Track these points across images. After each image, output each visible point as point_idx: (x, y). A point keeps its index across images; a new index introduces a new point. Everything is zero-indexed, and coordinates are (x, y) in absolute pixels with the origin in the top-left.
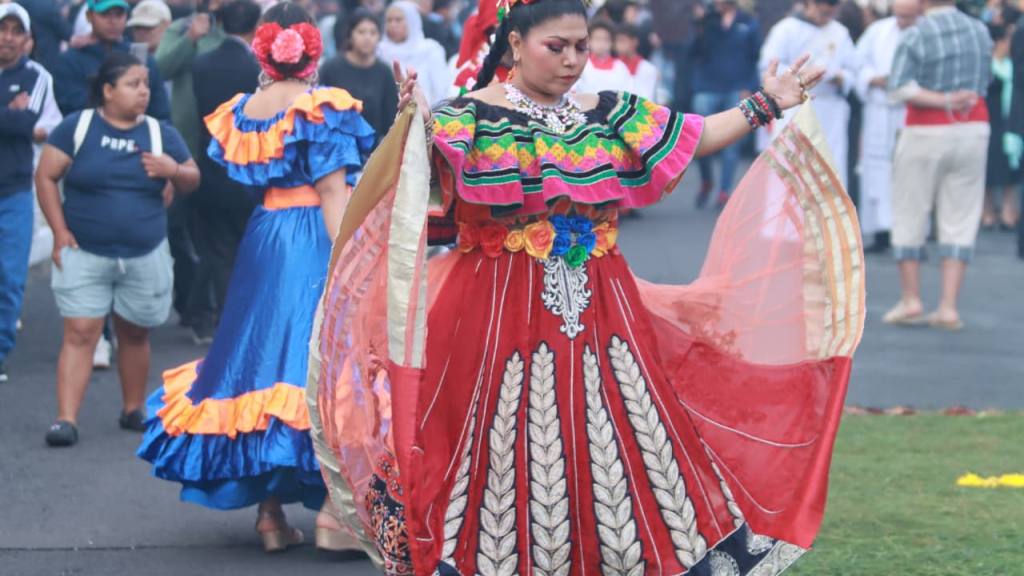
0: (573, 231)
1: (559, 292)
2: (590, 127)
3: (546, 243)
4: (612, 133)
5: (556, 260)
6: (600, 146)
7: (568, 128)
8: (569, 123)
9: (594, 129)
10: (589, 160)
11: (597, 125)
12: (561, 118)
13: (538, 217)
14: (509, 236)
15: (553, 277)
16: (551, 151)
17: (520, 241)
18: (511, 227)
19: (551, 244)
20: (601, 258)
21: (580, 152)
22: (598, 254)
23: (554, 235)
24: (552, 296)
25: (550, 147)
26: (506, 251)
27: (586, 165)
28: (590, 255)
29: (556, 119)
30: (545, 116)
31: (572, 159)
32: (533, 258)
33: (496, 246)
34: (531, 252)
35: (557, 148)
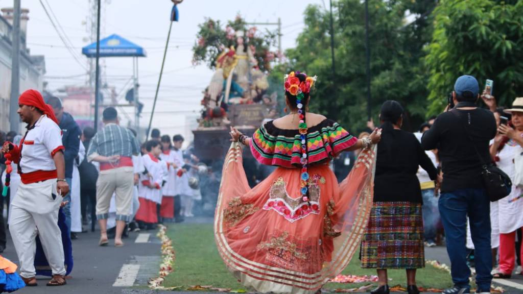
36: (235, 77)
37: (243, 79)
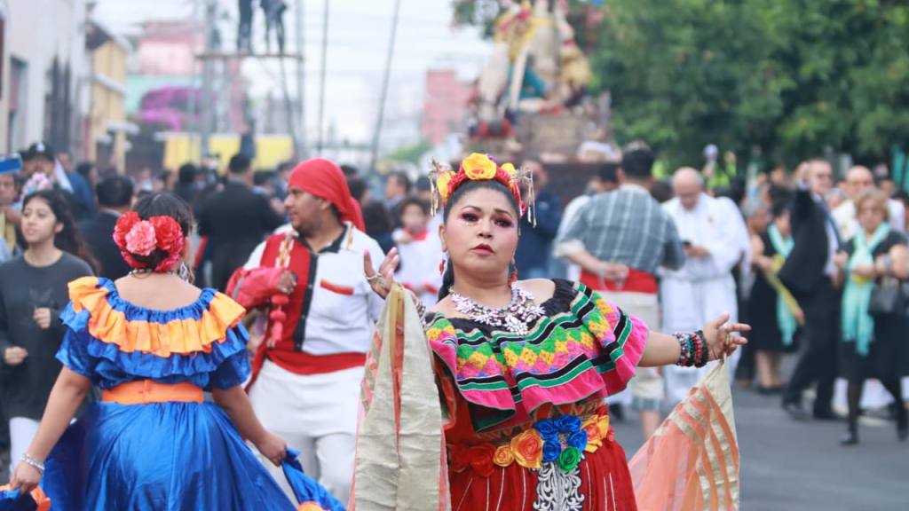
0: (561, 432)
1: (554, 500)
2: (553, 319)
3: (536, 452)
4: (576, 319)
5: (549, 467)
6: (569, 338)
7: (531, 325)
8: (529, 320)
9: (559, 320)
10: (562, 356)
11: (562, 315)
12: (519, 317)
13: (523, 429)
14: (497, 453)
15: (547, 485)
16: (522, 357)
17: (510, 455)
18: (497, 443)
19: (541, 452)
20: (595, 453)
21: (551, 349)
22: (591, 449)
23: (542, 443)
24: (546, 505)
25: (519, 354)
26: (498, 468)
27: (560, 362)
28: (585, 453)
29: (515, 320)
30: (504, 322)
31: (544, 359)
32: (526, 469)
33: (486, 465)
34: (523, 463)
35: (527, 353)
36: (530, 61)
37: (545, 64)
